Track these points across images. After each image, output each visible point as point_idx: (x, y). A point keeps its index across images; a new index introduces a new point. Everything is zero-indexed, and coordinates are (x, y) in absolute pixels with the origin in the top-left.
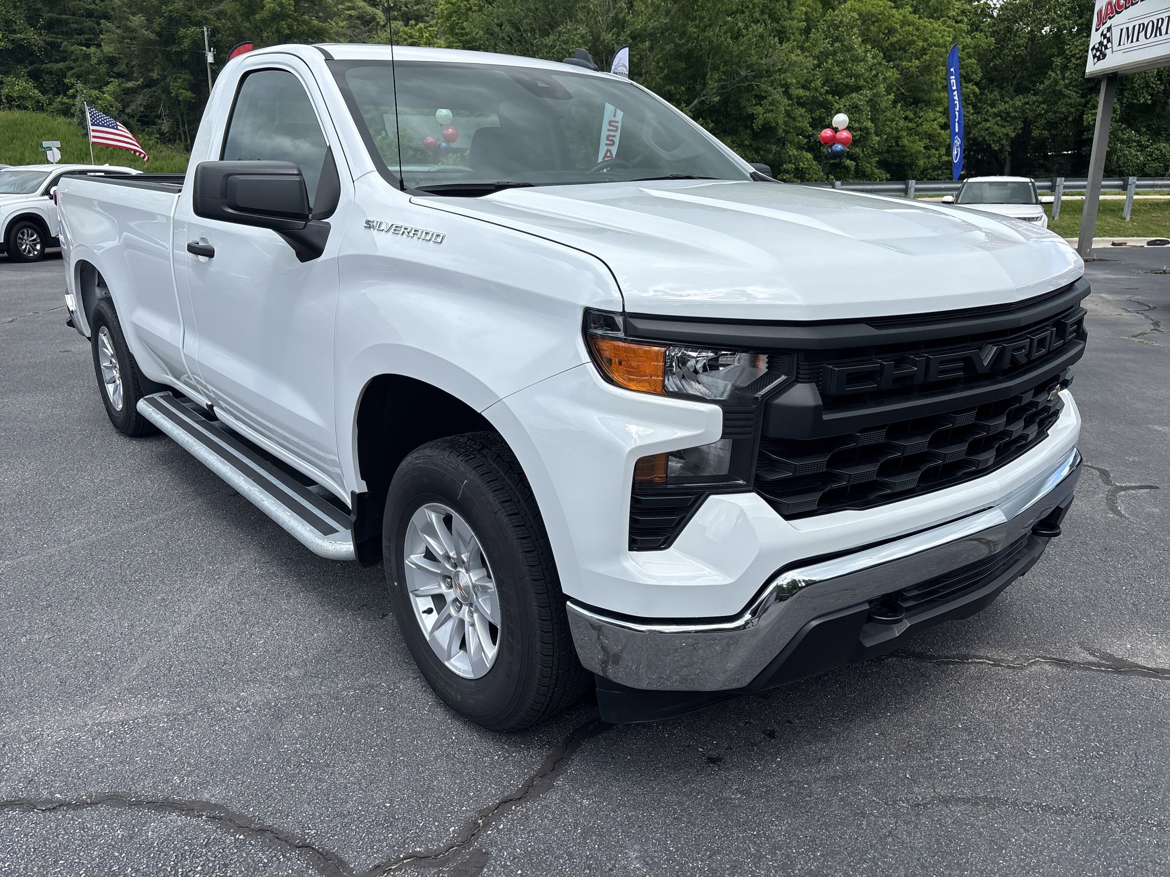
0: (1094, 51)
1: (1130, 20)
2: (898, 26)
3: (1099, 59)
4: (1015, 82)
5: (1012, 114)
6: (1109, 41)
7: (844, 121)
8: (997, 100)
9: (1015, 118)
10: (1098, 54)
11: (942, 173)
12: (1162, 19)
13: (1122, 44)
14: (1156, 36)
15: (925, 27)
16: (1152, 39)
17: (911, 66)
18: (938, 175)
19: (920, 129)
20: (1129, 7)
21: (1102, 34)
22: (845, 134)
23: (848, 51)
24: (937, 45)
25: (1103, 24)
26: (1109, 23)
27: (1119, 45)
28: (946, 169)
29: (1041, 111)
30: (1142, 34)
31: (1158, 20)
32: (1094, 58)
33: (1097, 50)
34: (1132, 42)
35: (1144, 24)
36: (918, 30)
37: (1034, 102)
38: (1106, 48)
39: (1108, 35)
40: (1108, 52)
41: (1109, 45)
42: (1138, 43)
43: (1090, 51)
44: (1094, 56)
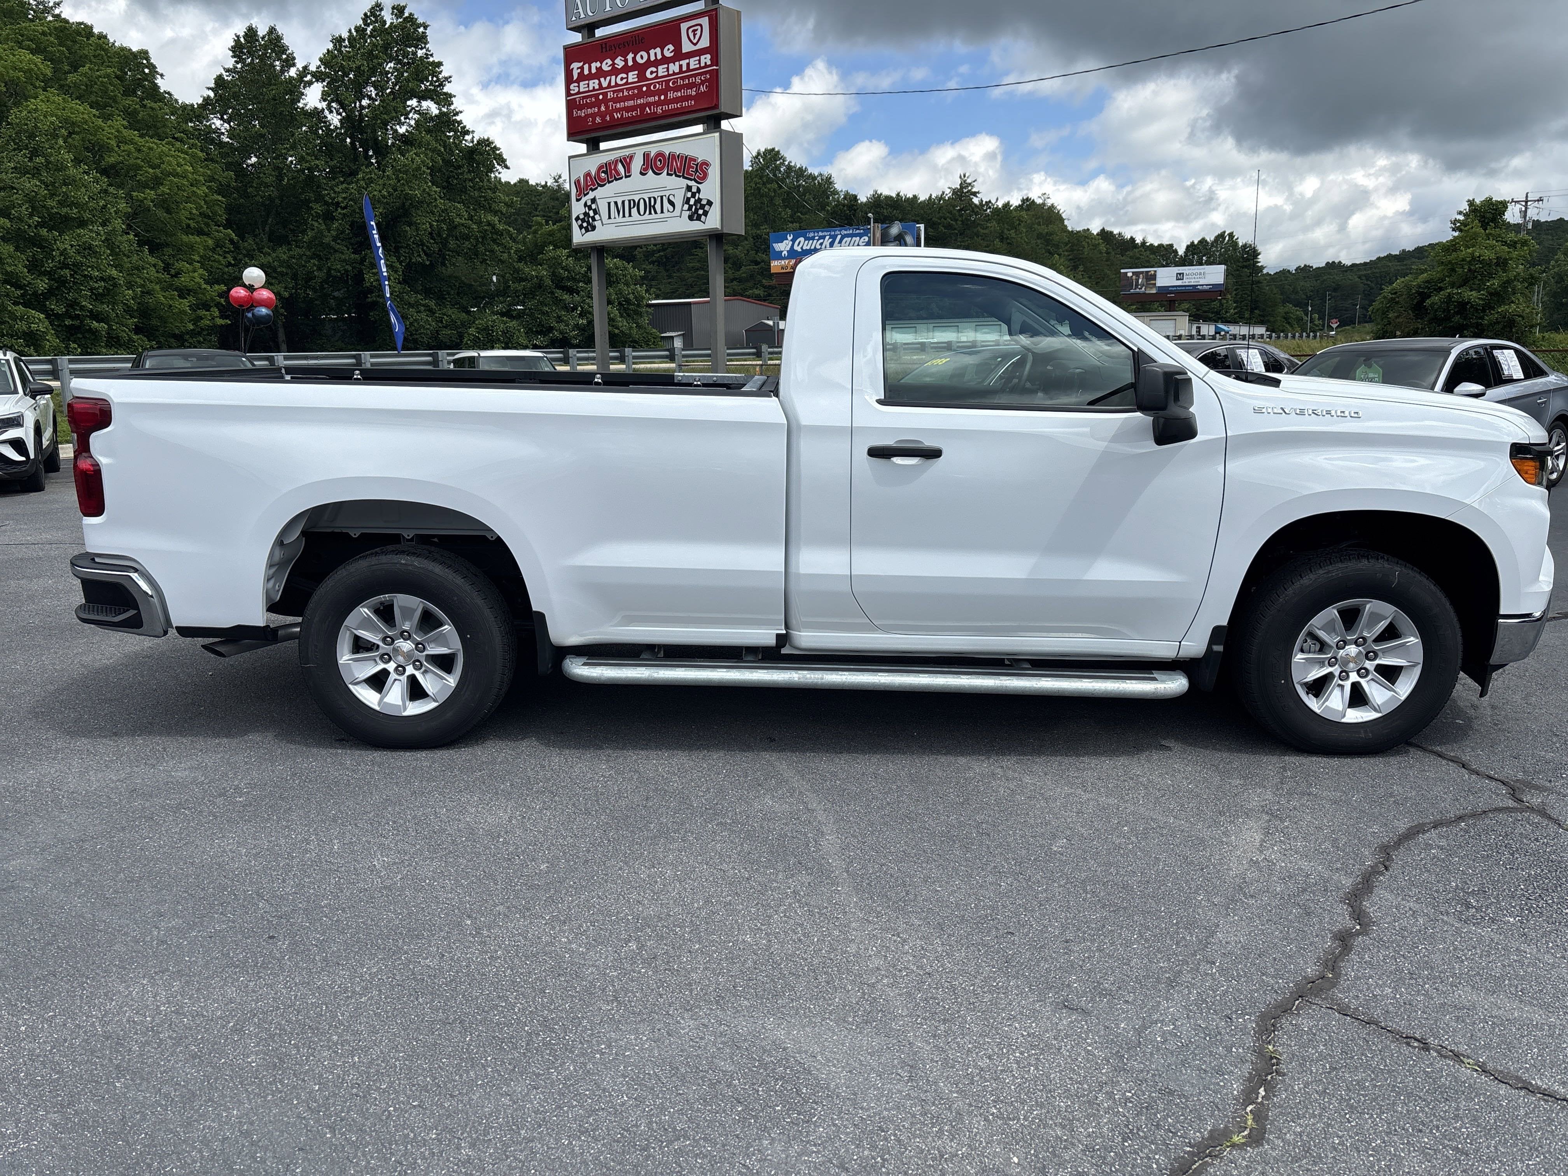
0: (580, 222)
1: (618, 195)
2: (113, 143)
3: (587, 230)
4: (267, 229)
5: (279, 270)
6: (595, 212)
7: (259, 276)
8: (254, 250)
9: (282, 274)
10: (585, 225)
11: (205, 340)
12: (654, 198)
13: (612, 217)
14: (650, 213)
15: (151, 149)
16: (647, 216)
17: (146, 199)
18: (199, 342)
19: (176, 282)
20: (612, 181)
21: (586, 204)
22: (266, 294)
23: (59, 170)
24: (176, 175)
25: (585, 195)
26: (591, 195)
27: (610, 218)
28: (208, 335)
29: (312, 268)
30: (634, 211)
31: (650, 198)
32: (581, 229)
33: (583, 220)
34: (624, 216)
35: (634, 201)
36: (139, 151)
37: (301, 256)
38: (594, 219)
39: (594, 206)
40: (597, 224)
41: (597, 217)
42: (630, 219)
43: (574, 221)
44: (581, 227)
